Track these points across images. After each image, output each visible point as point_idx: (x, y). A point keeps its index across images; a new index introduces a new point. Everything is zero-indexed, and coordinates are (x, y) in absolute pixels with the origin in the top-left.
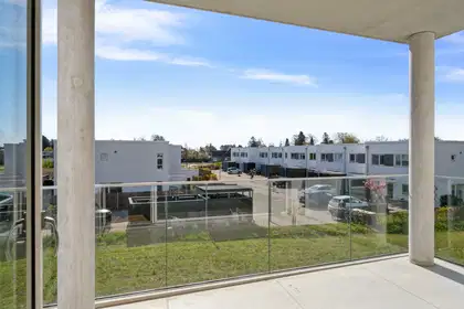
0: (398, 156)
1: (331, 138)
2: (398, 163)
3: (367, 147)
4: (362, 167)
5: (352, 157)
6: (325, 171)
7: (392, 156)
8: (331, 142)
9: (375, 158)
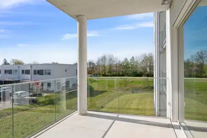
0: (45, 71)
1: (8, 61)
2: (45, 74)
3: (31, 66)
4: (29, 76)
5: (23, 71)
6: (7, 80)
7: (43, 70)
8: (8, 64)
9: (35, 71)
